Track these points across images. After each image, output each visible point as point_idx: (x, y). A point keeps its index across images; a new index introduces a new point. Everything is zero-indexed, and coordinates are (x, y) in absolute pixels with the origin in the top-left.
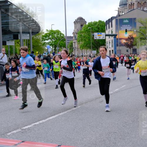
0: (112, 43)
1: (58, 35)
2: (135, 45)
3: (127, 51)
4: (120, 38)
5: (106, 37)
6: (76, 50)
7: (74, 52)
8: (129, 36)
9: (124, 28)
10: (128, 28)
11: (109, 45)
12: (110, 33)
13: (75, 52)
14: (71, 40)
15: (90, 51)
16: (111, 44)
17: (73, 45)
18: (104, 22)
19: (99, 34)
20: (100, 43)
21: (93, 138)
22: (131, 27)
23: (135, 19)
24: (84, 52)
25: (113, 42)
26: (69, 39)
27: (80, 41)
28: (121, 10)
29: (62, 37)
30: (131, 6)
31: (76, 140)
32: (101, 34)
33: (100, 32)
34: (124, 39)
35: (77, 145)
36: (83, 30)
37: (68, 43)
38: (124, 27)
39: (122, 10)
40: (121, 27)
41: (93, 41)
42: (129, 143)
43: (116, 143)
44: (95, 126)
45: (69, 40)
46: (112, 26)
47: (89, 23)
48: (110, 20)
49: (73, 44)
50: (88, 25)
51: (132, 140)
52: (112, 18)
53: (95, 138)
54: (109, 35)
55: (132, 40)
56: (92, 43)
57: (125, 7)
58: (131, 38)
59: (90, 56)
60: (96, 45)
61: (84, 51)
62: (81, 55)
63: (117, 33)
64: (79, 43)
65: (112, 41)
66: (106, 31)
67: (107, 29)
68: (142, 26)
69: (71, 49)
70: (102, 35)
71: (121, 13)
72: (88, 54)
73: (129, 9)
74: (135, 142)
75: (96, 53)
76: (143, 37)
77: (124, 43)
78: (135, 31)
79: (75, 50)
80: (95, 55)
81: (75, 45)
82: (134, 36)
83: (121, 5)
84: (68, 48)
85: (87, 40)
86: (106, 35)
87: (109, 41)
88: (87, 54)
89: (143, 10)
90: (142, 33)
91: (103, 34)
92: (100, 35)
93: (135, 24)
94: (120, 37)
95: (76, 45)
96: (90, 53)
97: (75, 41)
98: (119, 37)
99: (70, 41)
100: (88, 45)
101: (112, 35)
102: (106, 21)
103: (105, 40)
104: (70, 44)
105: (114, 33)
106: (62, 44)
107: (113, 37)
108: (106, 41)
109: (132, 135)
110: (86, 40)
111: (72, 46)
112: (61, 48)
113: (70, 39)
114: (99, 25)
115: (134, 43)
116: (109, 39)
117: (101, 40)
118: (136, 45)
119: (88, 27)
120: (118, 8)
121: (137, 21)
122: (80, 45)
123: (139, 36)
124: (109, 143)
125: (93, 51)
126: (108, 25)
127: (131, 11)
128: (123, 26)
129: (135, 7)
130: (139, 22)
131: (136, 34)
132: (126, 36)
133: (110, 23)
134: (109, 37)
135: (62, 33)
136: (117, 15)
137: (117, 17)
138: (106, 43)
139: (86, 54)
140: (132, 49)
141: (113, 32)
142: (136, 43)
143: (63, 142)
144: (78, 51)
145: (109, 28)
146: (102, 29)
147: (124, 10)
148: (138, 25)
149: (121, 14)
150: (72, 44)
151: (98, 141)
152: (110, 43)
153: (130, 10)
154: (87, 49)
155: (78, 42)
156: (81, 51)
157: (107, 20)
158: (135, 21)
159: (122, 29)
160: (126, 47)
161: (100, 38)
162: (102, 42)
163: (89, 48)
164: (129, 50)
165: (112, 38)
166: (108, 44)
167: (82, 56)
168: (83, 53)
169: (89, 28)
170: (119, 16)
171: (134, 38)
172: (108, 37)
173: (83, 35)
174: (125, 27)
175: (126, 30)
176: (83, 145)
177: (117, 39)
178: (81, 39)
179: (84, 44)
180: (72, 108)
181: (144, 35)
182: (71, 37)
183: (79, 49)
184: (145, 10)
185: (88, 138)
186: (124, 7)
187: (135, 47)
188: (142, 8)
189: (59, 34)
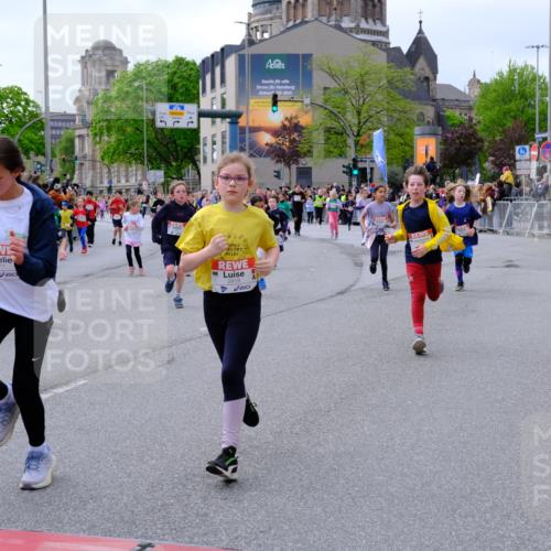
0: (223, 143)
1: (15, 105)
2: (305, 155)
3: (278, 175)
4: (251, 124)
5: (202, 119)
6: (87, 164)
7: (77, 172)
8: (286, 119)
9: (267, 91)
10: (284, 90)
11: (213, 150)
12: (215, 108)
13: (81, 174)
14: (67, 128)
15: (139, 173)
16: (218, 147)
17: (73, 146)
18: (194, 64)
19: (174, 110)
20: (178, 142)
21: (125, 498)
22: (293, 87)
23: (307, 57)
24: (118, 176)
25: (228, 140)
26: (60, 124)
27: (102, 134)
28: (258, 21)
29: (33, 115)
30: (295, 7)
31: (59, 509)
32: (182, 108)
33: (178, 101)
34: (267, 130)
35: (60, 525)
36: (113, 93)
37: (54, 137)
38: (268, 87)
39: (264, 23)
40: (258, 87)
41: (153, 135)
42: (255, 514)
43: (206, 515)
44: (135, 453)
45: (60, 128)
46: (223, 81)
47: (138, 66)
48: (218, 58)
49: (77, 141)
50: (135, 74)
51: (266, 504)
52: (225, 51)
53: (132, 498)
54: (212, 115)
55: (295, 135)
56: (148, 141)
57: (275, 11)
58: (292, 128)
59: (140, 192)
60: (162, 149)
61: (118, 171)
62: (106, 184)
63: (242, 109)
64: (98, 139)
65: (223, 137)
66: (202, 99)
67: (204, 91)
68: (332, 84)
69: (67, 164)
70: (185, 111)
71: (258, 34)
72: (133, 181)
73: (288, 21)
74: (276, 510)
75: (162, 180)
76: (335, 124)
77: (267, 144)
78: (307, 101)
79: (82, 164)
80: (160, 189)
81: (82, 149)
82: (304, 120)
83: (259, 4)
84: (54, 155)
85: (129, 130)
86: (202, 114)
87: (214, 136)
88: (127, 181)
89: (338, 27)
90: (332, 112)
91: (191, 108)
92: (179, 110)
93: (308, 75)
94: (253, 121)
95: (85, 148)
96: (139, 178)
97: (84, 132)
98: (247, 123)
99: (62, 133)
100: (133, 150)
101: (223, 116)
102: (203, 62)
103: (196, 132)
104: (64, 144)
105: (231, 106)
106: (31, 142)
107: (228, 120)
108: (202, 135)
109: (270, 484)
110: (124, 131)
111: (69, 149)
112: (28, 158)
113: (64, 124)
114: (175, 73)
115: (303, 148)
116: (213, 130)
117: (184, 131)
118: (309, 153)
119: (135, 80)
120: (250, 14)
121: (314, 66)
122: (101, 149)
123: (321, 121)
124: (182, 515)
125: (152, 172)
126: (208, 77)
127: (295, 26)
128: (264, 82)
129: (310, 13)
130: (322, 69)
131: (311, 114)
132: (276, 118)
133: (218, 70)
134: (213, 123)
135: (31, 98)
136: (244, 41)
137: (242, 47)
138: (198, 143)
139: (123, 181)
140: (294, 167)
141: (227, 102)
142: (311, 147)
143: (5, 518)
144: (94, 168)
145: (213, 86)
146: (187, 90)
147: (269, 22)
148: (320, 80)
149: (259, 37)
150: (71, 141)
151: (140, 508)
152: (214, 143)
153: (291, 24)
154: (130, 163)
155: (96, 135)
156: (106, 170)
157: (207, 58)
158: (309, 67)
159: (261, 93)
160: (273, 159)
161: (177, 125)
162: (185, 138)
163: (135, 159)
164: (285, 171)
165: (223, 126)
166: (208, 149)
167: (110, 189)
168: (115, 181)
169: (136, 84)
170: (251, 42)
171: (303, 128)
172: (209, 120)
173: (113, 110)
174: (272, 87)
175: (275, 96)
176: (84, 528)
177: (243, 130)
178: (105, 124)
179: (118, 146)
180: (52, 388)
181: (339, 118)
182: (65, 114)
183: (98, 165)
184: (344, 25)
185: (105, 500)
186: (270, 13)
187: (305, 162)
188: (333, 18)
189: (19, 104)
